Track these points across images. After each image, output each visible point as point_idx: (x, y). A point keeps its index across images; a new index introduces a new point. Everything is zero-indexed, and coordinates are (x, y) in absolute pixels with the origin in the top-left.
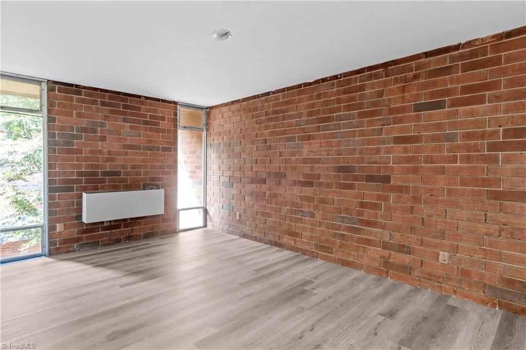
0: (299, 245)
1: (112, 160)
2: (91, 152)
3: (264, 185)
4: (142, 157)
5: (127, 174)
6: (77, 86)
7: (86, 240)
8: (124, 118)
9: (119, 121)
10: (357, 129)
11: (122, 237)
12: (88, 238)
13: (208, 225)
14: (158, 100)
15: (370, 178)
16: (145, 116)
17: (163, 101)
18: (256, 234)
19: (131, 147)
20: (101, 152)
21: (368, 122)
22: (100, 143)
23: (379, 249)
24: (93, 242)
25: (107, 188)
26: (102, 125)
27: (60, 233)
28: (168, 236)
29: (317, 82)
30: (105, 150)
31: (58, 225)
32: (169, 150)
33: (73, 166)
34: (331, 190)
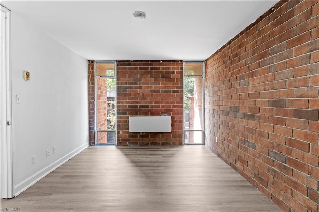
0: (246, 172)
1: (144, 99)
2: (135, 95)
3: (228, 117)
4: (160, 97)
5: (152, 107)
6: (128, 61)
7: (132, 141)
8: (150, 75)
9: (148, 77)
10: (287, 60)
11: (149, 142)
12: (133, 140)
13: (205, 144)
14: (170, 61)
15: (298, 114)
16: (163, 72)
17: (174, 61)
18: (224, 156)
19: (154, 91)
20: (139, 95)
21: (297, 50)
22: (139, 90)
23: (306, 197)
24: (135, 143)
25: (142, 114)
26: (140, 80)
27: (121, 135)
28: (175, 146)
29: (258, 21)
30: (141, 94)
31: (120, 131)
32: (177, 92)
33: (127, 102)
34: (266, 124)
